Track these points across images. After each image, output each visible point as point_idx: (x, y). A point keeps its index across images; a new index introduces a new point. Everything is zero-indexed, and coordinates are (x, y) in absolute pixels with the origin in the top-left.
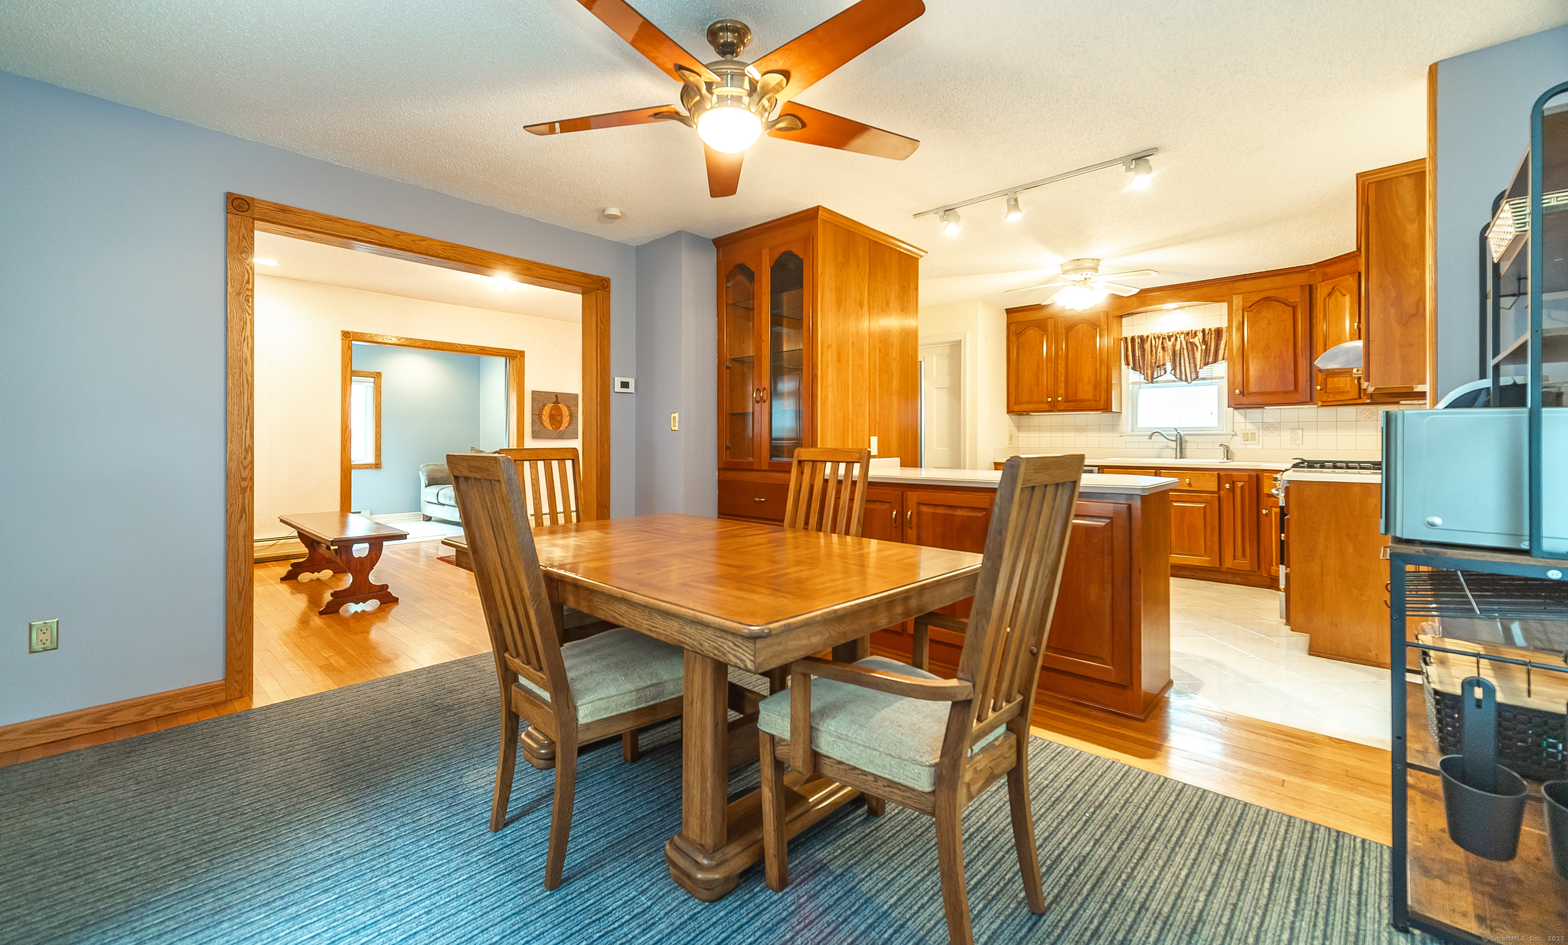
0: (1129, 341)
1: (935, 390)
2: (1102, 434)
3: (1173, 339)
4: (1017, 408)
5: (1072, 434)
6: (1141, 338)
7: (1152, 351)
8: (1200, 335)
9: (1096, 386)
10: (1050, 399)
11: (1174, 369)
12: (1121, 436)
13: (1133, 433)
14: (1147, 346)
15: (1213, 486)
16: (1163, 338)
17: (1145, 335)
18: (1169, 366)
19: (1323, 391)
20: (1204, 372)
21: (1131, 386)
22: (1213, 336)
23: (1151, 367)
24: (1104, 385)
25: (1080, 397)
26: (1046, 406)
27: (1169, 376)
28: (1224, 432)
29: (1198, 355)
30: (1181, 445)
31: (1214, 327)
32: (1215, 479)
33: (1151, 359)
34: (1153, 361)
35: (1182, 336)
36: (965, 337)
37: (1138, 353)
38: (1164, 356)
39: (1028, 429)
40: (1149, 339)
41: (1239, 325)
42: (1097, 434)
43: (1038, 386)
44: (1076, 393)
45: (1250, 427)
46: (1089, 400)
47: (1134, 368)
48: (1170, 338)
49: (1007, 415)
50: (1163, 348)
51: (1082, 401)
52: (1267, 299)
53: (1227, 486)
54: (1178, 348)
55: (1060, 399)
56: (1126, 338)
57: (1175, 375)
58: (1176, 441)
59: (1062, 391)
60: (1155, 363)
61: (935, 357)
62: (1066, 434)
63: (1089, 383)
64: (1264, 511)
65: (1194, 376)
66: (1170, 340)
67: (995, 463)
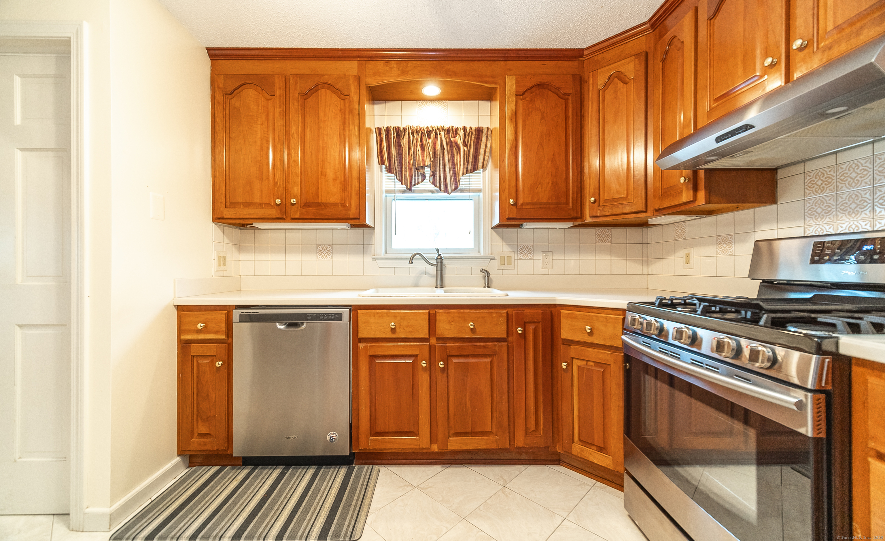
0: (383, 132)
1: (19, 155)
2: (351, 257)
3: (433, 136)
4: (228, 213)
5: (313, 257)
6: (398, 129)
7: (409, 148)
8: (462, 133)
9: (345, 185)
10: (278, 201)
11: (433, 175)
12: (374, 260)
13: (388, 256)
14: (404, 143)
15: (500, 331)
16: (422, 133)
17: (402, 126)
18: (428, 171)
19: (596, 204)
20: (465, 180)
21: (384, 195)
22: (473, 137)
23: (410, 169)
24: (355, 183)
25: (323, 199)
26: (274, 213)
27: (427, 185)
28: (482, 254)
29: (460, 160)
30: (441, 271)
31: (474, 126)
32: (503, 321)
33: (409, 159)
34: (411, 162)
35: (443, 133)
36: (78, 33)
37: (393, 150)
38: (423, 157)
39: (255, 248)
40: (407, 133)
41: (512, 115)
42: (344, 257)
43: (261, 179)
44: (317, 194)
45: (506, 249)
46: (335, 205)
47: (389, 170)
48: (429, 132)
49: (212, 226)
50: (422, 146)
51: (326, 205)
52: (540, 86)
53: (520, 330)
54: (438, 147)
55: (293, 201)
56: (380, 129)
57: (434, 183)
58: (436, 265)
59: (296, 190)
60: (414, 165)
61: (17, 80)
62: (306, 257)
63: (335, 179)
64: (564, 365)
65: (453, 187)
66: (429, 138)
67: (179, 308)
